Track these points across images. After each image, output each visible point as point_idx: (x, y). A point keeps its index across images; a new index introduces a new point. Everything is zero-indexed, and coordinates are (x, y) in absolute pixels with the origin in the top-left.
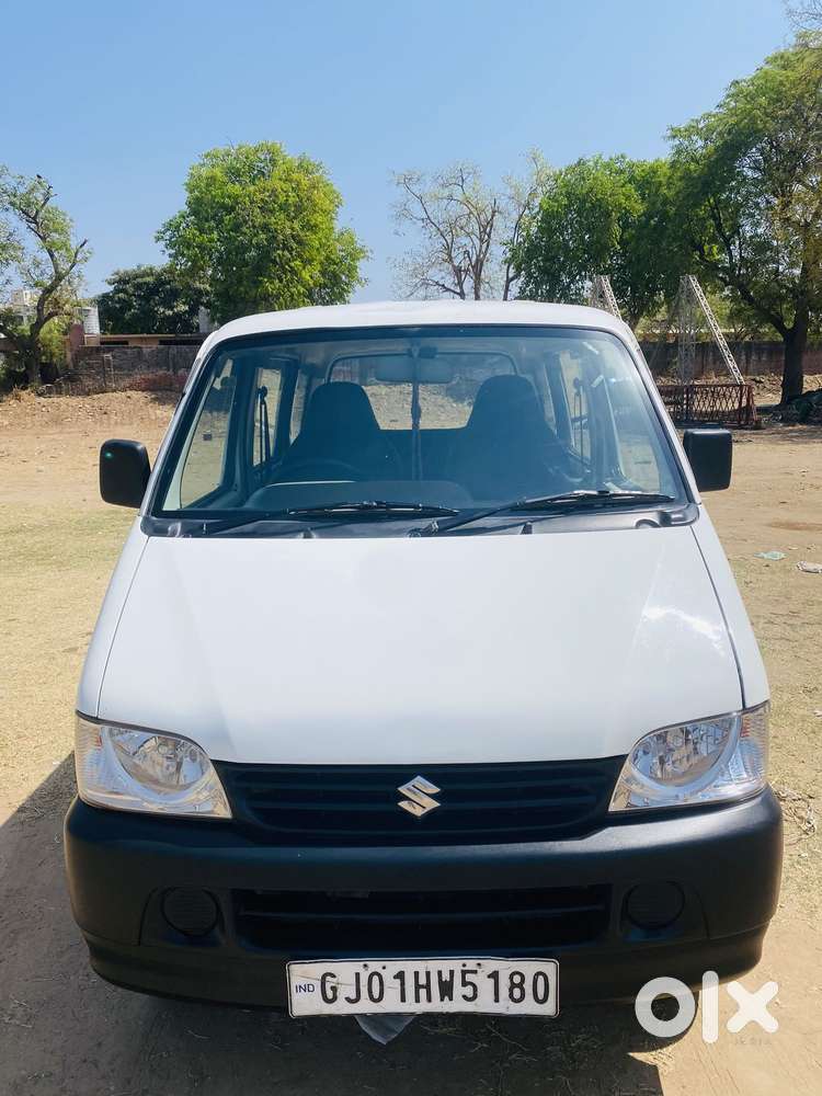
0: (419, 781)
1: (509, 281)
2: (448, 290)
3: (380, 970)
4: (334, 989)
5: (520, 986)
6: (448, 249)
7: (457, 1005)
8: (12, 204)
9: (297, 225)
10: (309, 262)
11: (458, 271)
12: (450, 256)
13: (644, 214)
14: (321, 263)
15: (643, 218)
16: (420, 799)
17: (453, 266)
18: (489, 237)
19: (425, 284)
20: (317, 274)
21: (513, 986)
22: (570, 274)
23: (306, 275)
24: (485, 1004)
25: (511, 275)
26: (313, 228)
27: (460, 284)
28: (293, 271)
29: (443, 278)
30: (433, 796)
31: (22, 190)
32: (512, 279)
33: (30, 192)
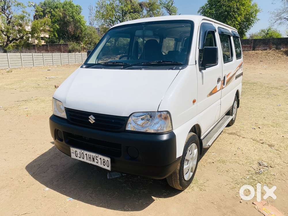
0: (92, 116)
3: (83, 153)
4: (77, 154)
5: (105, 162)
7: (95, 163)
8: (164, 6)
9: (238, 4)
10: (241, 14)
14: (244, 15)
16: (92, 119)
19: (281, 18)
20: (243, 18)
21: (104, 162)
23: (239, 19)
24: (99, 165)
26: (243, 5)
28: (235, 18)
31: (167, 3)
33: (169, 3)
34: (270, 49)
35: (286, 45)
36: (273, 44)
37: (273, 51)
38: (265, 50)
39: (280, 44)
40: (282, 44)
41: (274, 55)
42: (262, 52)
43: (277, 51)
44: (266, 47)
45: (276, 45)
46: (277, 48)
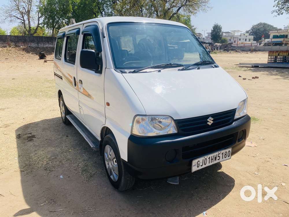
1: (39, 18)
2: (19, 19)
3: (206, 158)
4: (199, 164)
5: (226, 154)
6: (18, 6)
7: (217, 161)
11: (22, 13)
12: (18, 8)
13: (79, 3)
15: (80, 4)
17: (20, 11)
18: (31, 3)
22: (58, 17)
25: (39, 16)
27: (23, 17)
29: (16, 15)
30: (213, 120)
32: (40, 17)
34: (10, 46)
35: (24, 43)
36: (12, 41)
37: (13, 48)
38: (5, 47)
39: (18, 42)
40: (20, 41)
41: (16, 52)
42: (2, 49)
43: (17, 48)
44: (4, 44)
45: (14, 42)
46: (16, 46)
